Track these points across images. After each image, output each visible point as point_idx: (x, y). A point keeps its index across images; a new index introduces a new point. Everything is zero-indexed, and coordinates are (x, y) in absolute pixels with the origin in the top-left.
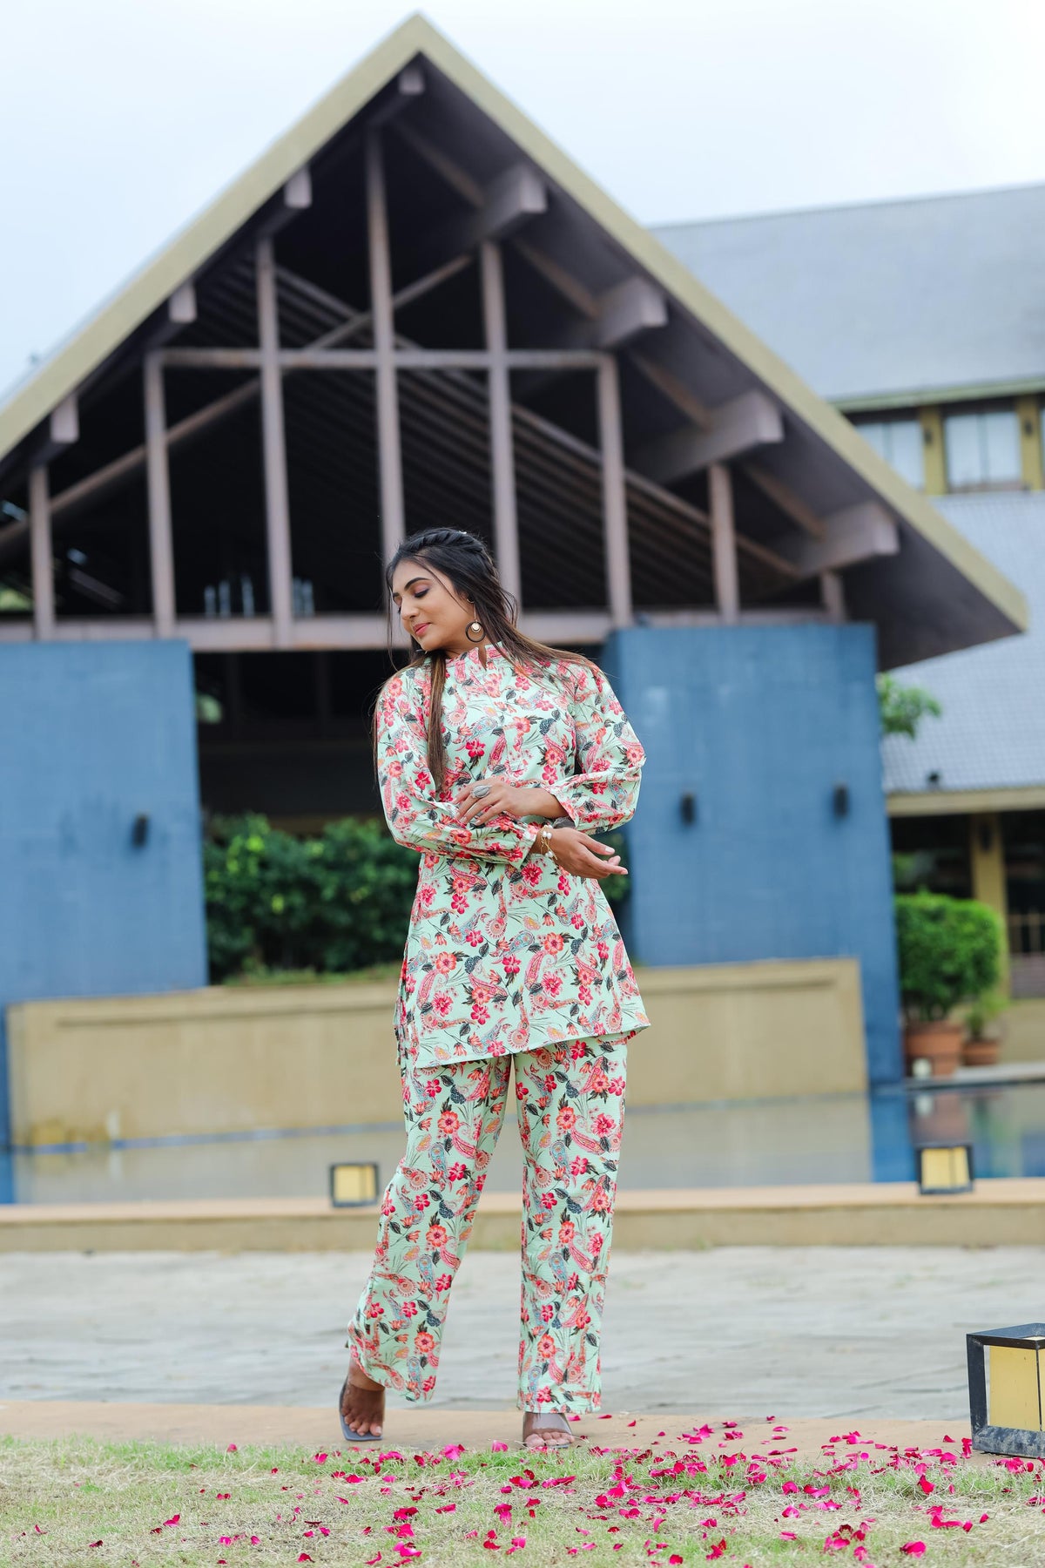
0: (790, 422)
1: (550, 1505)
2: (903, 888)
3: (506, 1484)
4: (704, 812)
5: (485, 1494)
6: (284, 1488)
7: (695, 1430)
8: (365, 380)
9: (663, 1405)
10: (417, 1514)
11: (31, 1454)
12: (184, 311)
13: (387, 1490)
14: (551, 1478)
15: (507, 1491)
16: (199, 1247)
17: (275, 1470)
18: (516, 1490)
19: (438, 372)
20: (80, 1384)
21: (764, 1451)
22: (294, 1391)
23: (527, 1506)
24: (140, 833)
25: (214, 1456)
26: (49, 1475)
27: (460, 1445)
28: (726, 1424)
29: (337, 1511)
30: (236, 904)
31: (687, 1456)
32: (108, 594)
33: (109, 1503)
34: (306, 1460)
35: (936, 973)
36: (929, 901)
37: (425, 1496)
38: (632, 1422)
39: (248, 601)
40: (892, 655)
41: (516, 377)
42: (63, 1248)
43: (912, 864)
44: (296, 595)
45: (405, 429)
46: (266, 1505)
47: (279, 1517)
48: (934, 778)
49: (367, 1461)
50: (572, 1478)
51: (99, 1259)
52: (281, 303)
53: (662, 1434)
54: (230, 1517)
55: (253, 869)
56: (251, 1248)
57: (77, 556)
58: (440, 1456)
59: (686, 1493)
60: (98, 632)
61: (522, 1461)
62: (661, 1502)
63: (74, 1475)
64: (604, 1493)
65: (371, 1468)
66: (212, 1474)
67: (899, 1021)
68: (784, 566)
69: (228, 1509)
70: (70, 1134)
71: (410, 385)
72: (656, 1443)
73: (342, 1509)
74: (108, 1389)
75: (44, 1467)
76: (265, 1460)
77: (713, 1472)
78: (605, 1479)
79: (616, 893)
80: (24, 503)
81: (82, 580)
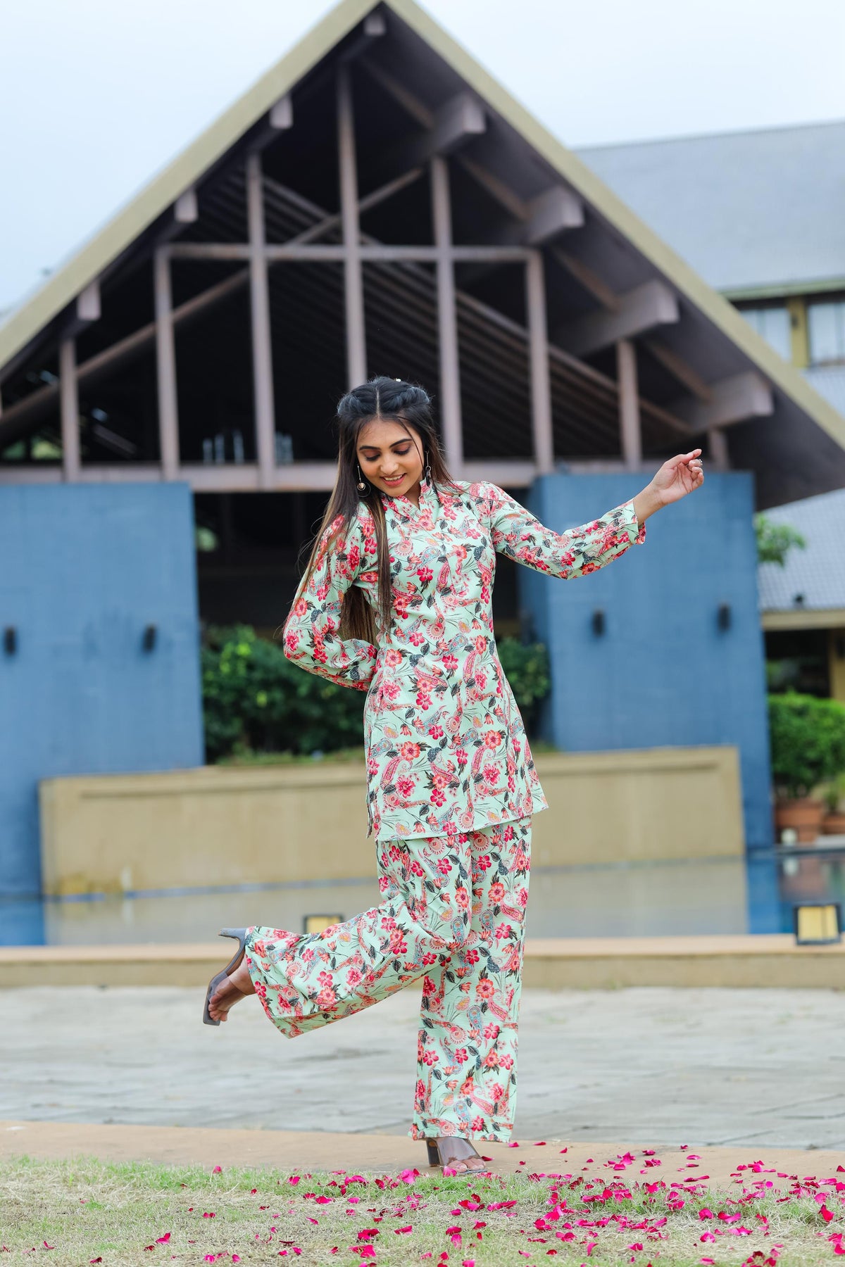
0: (684, 306)
1: (495, 1227)
2: (775, 688)
3: (456, 1206)
4: (612, 626)
5: (438, 1216)
6: (262, 1208)
7: (619, 1157)
8: (335, 270)
9: (586, 1128)
10: (378, 1235)
11: (44, 1173)
12: (188, 213)
13: (352, 1211)
14: (495, 1203)
15: (457, 1213)
17: (254, 1191)
18: (465, 1212)
19: (395, 264)
20: (92, 1103)
21: (680, 1178)
22: (272, 1111)
23: (474, 1228)
24: (149, 640)
25: (202, 1177)
26: (59, 1192)
27: (415, 1170)
28: (646, 1152)
29: (308, 1231)
30: (227, 699)
31: (614, 1183)
32: (126, 446)
33: (109, 1221)
34: (281, 1183)
35: (801, 759)
36: (796, 700)
37: (385, 1218)
38: (563, 1149)
39: (239, 451)
40: (767, 498)
41: (460, 268)
42: (82, 983)
43: (781, 669)
44: (278, 447)
45: (368, 311)
46: (246, 1223)
47: (257, 1236)
48: (799, 599)
49: (334, 1184)
50: (514, 1203)
51: (112, 993)
52: (267, 207)
53: (590, 1161)
54: (215, 1235)
55: (242, 670)
57: (99, 415)
58: (398, 1180)
59: (614, 1217)
60: (115, 476)
61: (470, 1186)
62: (592, 1225)
63: (81, 1192)
64: (542, 1216)
65: (338, 1190)
66: (200, 1193)
67: (769, 798)
68: (679, 425)
69: (212, 1227)
70: (91, 886)
71: (373, 275)
72: (585, 1169)
73: (313, 1229)
74: (115, 1108)
75: (55, 1185)
76: (246, 1182)
77: (638, 1198)
78: (542, 1203)
79: (539, 692)
80: (56, 370)
81: (103, 434)
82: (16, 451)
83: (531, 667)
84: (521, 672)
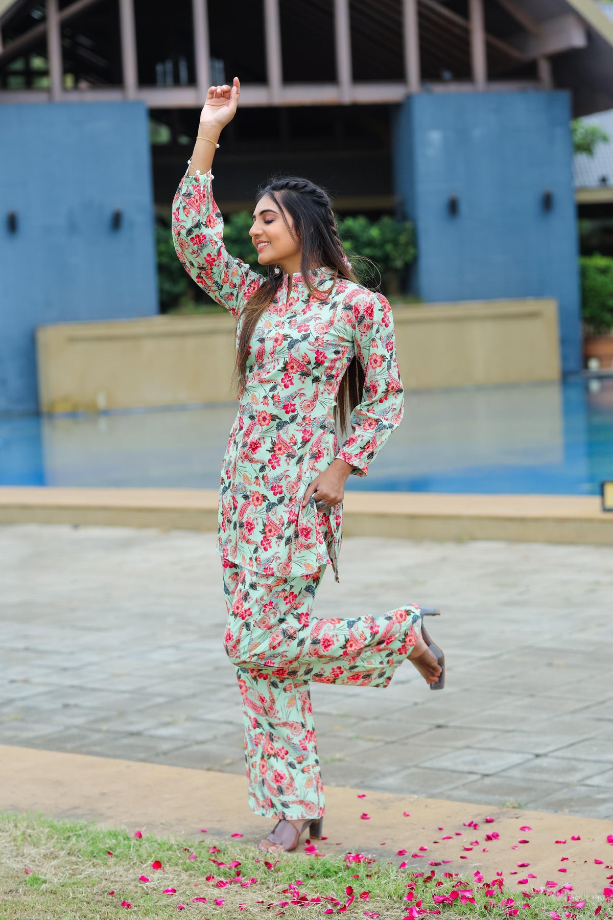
2: (585, 252)
4: (464, 208)
24: (117, 221)
30: (175, 265)
35: (603, 306)
36: (600, 261)
39: (183, 76)
40: (581, 108)
44: (212, 69)
48: (604, 180)
67: (580, 334)
68: (515, 53)
70: (76, 406)
79: (408, 257)
83: (403, 239)
84: (395, 243)
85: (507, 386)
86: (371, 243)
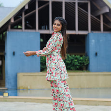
4: (98, 54)
8: (61, 3)
16: (38, 102)
32: (31, 27)
39: (47, 28)
41: (79, 3)
42: (22, 101)
45: (65, 9)
51: (26, 103)
56: (44, 103)
57: (27, 22)
60: (30, 31)
68: (108, 26)
70: (24, 88)
71: (66, 4)
79: (88, 63)
80: (22, 16)
81: (28, 25)
82: (16, 27)
84: (85, 61)
85: (105, 88)
86: (81, 60)
